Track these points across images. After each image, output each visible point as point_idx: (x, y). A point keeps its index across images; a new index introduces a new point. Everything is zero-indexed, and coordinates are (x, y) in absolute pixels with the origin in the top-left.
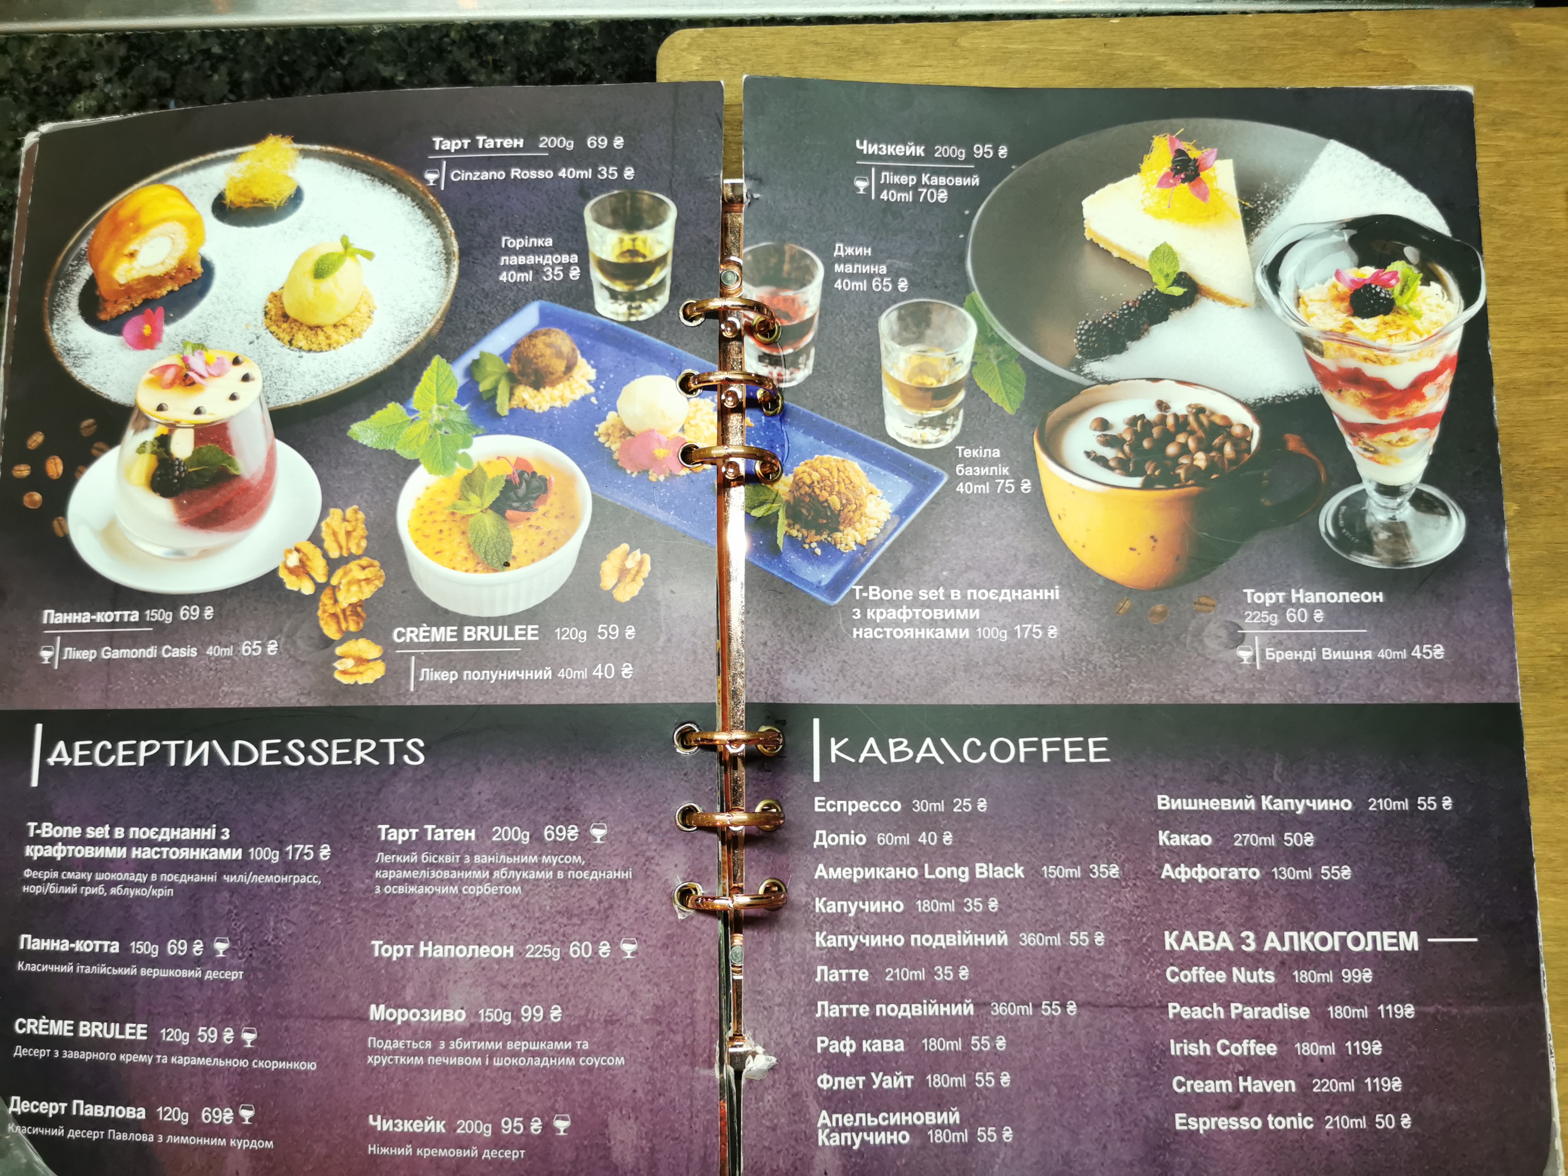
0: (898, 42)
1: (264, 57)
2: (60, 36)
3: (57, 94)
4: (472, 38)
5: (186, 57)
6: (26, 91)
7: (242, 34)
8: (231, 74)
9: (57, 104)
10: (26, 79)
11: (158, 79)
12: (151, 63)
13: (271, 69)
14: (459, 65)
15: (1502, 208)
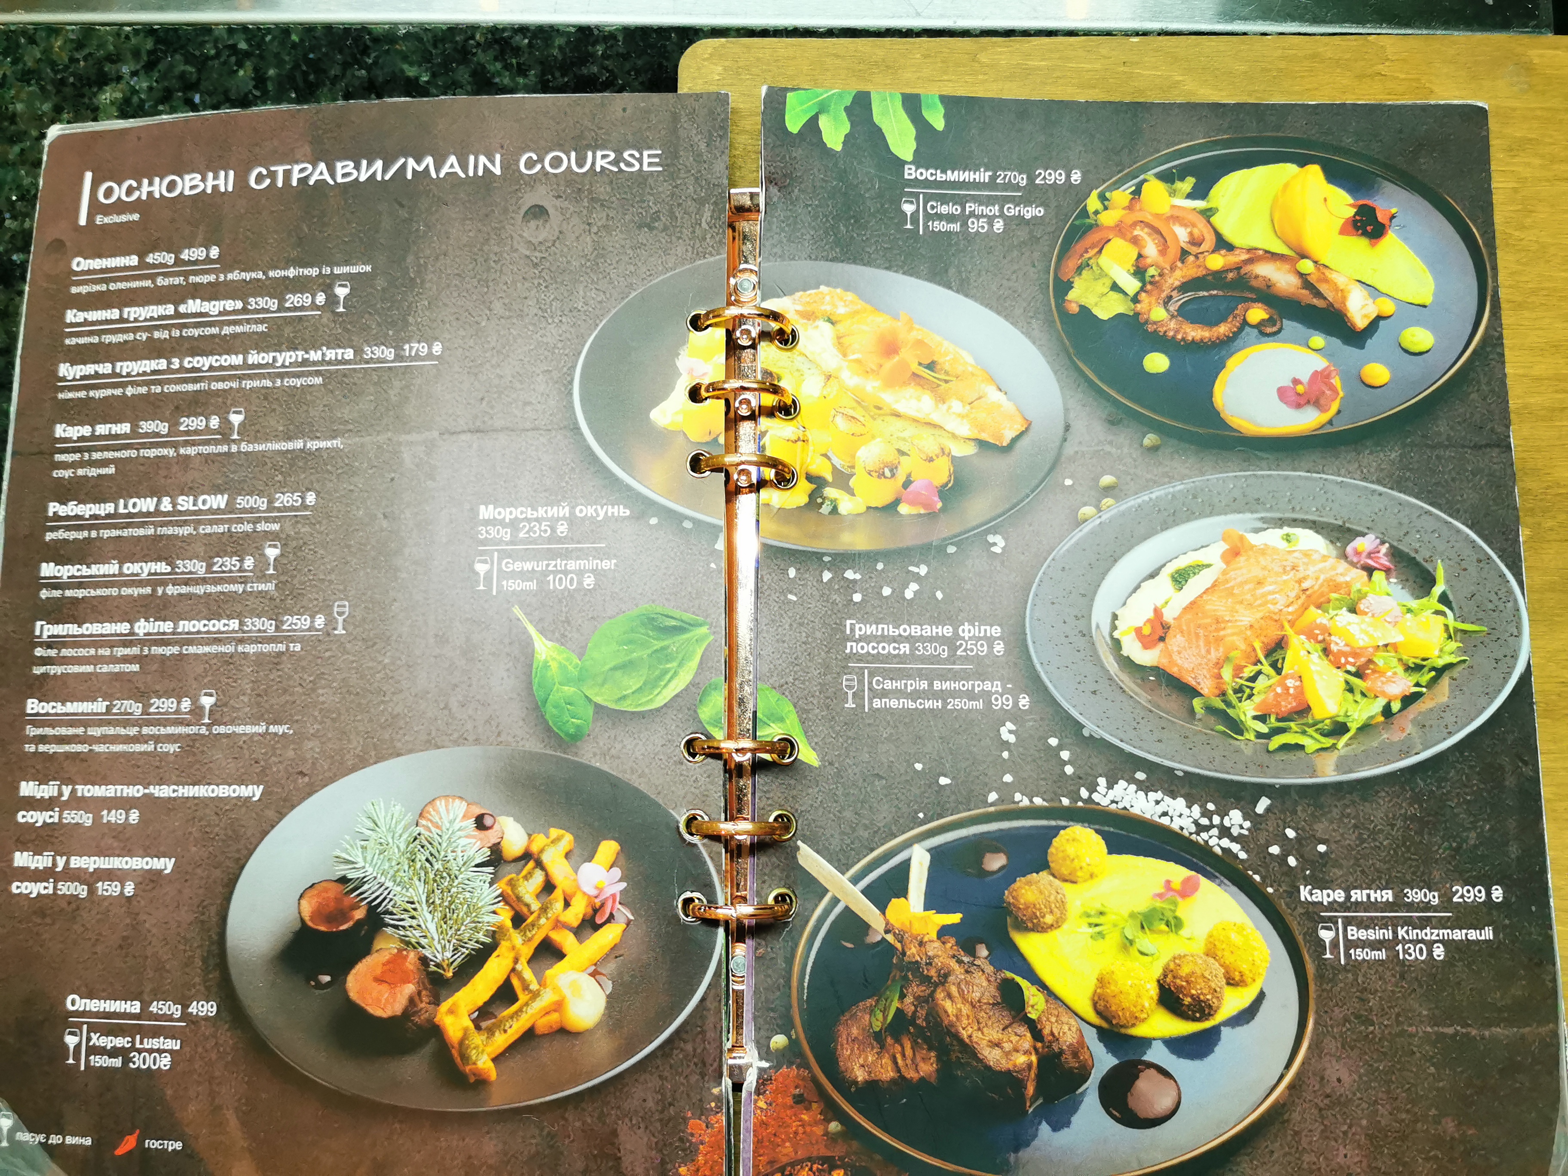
0: (918, 56)
1: (289, 54)
2: (88, 29)
3: (83, 86)
4: (496, 41)
5: (213, 52)
6: (53, 82)
7: (269, 31)
8: (256, 70)
9: (83, 96)
10: (53, 70)
11: (184, 72)
12: (178, 57)
13: (297, 66)
14: (483, 67)
15: (1517, 233)
